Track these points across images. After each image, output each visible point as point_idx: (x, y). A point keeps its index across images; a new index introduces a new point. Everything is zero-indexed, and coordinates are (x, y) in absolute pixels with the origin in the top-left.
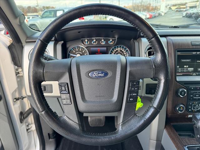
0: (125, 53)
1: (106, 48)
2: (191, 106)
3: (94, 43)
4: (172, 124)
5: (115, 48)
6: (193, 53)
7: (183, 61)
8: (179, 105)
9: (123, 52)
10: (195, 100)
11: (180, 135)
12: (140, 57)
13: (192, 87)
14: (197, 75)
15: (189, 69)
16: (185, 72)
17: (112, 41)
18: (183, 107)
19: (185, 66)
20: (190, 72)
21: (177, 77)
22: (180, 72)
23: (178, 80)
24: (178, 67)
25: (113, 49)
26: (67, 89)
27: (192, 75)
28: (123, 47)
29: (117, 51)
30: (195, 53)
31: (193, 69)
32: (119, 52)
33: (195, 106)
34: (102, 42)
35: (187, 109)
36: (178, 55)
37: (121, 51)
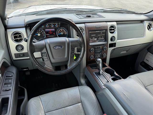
0: (65, 32)
1: (54, 29)
2: (96, 55)
3: (47, 26)
4: (89, 65)
5: (59, 29)
6: (96, 31)
7: (92, 35)
8: (91, 56)
9: (64, 31)
10: (98, 53)
11: (92, 69)
12: (73, 38)
13: (96, 47)
14: (98, 42)
15: (95, 39)
16: (93, 41)
17: (58, 25)
18: (93, 57)
19: (93, 38)
20: (95, 40)
21: (90, 43)
22: (91, 41)
23: (90, 45)
24: (90, 38)
25: (58, 30)
26: (45, 55)
27: (96, 42)
28: (64, 29)
29: (61, 30)
30: (97, 31)
31: (96, 39)
32: (62, 31)
33: (98, 55)
34: (52, 26)
35: (95, 57)
36: (90, 33)
37: (63, 30)
